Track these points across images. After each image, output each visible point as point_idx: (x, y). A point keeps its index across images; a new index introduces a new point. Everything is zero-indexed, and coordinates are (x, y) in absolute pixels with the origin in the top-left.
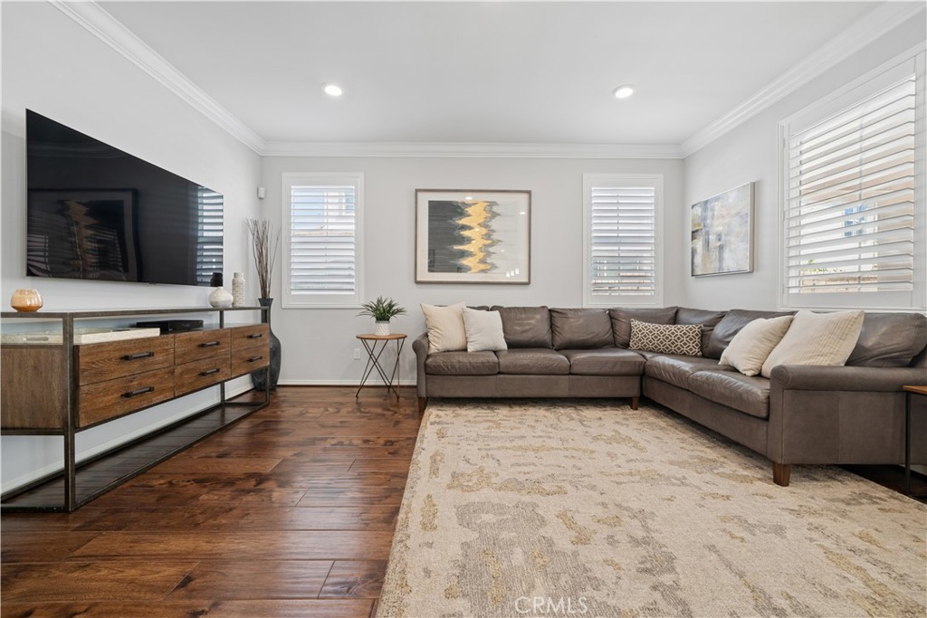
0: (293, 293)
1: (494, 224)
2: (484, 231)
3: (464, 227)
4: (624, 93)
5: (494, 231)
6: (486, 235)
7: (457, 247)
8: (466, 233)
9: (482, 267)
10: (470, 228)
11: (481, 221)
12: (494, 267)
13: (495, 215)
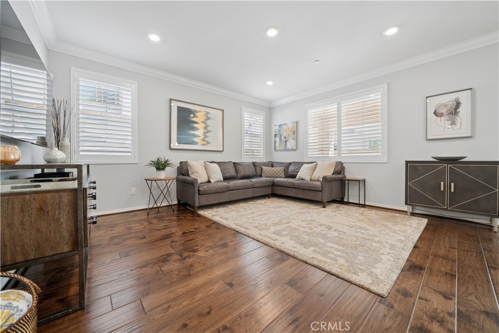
0: (81, 153)
1: (208, 122)
2: (204, 125)
3: (195, 122)
4: (270, 83)
5: (208, 126)
6: (205, 127)
7: (191, 132)
8: (195, 125)
9: (204, 142)
10: (197, 123)
11: (203, 120)
12: (208, 143)
13: (209, 118)
